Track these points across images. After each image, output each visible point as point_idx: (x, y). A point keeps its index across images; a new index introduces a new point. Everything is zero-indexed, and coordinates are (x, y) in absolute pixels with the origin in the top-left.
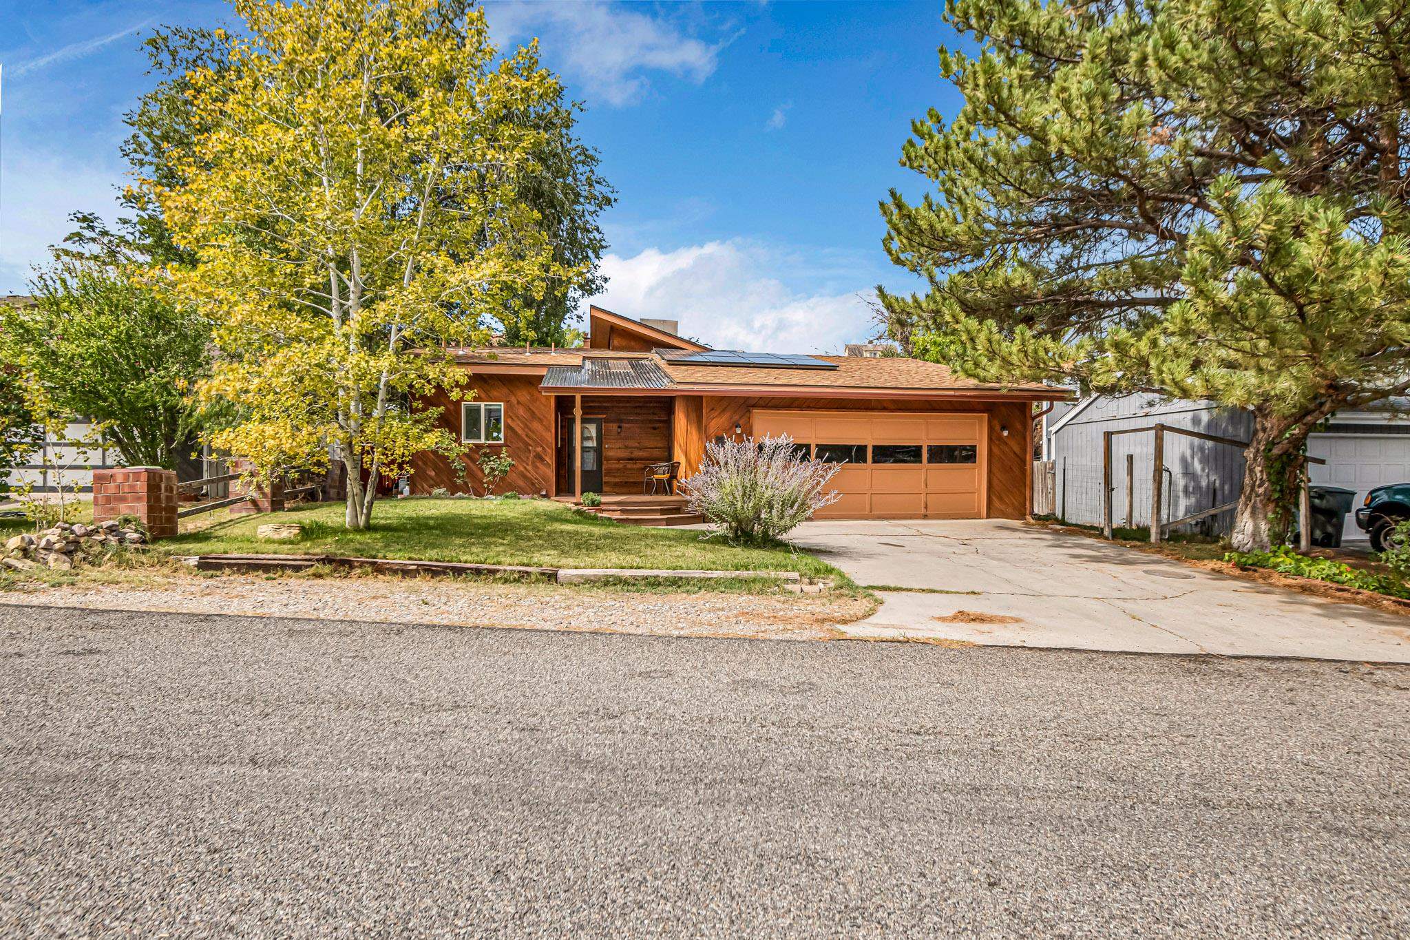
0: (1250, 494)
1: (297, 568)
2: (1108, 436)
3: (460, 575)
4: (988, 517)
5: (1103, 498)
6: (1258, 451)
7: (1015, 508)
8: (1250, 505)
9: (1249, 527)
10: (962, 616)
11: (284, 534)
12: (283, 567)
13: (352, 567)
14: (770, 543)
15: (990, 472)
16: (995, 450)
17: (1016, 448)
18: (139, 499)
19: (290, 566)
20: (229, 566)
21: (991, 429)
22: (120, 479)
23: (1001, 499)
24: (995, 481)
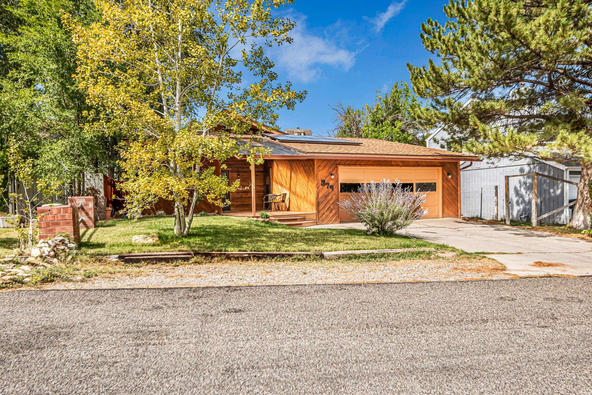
0: (582, 203)
1: (186, 259)
2: (507, 178)
3: (273, 258)
4: (443, 217)
5: (505, 207)
6: (585, 184)
7: (454, 212)
8: (582, 208)
9: (582, 218)
10: (539, 264)
11: (150, 241)
12: (177, 259)
13: (213, 257)
14: (390, 234)
15: (443, 195)
16: (445, 184)
17: (454, 184)
18: (68, 223)
19: (181, 258)
20: (144, 260)
21: (443, 173)
22: (55, 212)
23: (448, 208)
24: (446, 200)
